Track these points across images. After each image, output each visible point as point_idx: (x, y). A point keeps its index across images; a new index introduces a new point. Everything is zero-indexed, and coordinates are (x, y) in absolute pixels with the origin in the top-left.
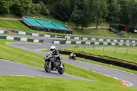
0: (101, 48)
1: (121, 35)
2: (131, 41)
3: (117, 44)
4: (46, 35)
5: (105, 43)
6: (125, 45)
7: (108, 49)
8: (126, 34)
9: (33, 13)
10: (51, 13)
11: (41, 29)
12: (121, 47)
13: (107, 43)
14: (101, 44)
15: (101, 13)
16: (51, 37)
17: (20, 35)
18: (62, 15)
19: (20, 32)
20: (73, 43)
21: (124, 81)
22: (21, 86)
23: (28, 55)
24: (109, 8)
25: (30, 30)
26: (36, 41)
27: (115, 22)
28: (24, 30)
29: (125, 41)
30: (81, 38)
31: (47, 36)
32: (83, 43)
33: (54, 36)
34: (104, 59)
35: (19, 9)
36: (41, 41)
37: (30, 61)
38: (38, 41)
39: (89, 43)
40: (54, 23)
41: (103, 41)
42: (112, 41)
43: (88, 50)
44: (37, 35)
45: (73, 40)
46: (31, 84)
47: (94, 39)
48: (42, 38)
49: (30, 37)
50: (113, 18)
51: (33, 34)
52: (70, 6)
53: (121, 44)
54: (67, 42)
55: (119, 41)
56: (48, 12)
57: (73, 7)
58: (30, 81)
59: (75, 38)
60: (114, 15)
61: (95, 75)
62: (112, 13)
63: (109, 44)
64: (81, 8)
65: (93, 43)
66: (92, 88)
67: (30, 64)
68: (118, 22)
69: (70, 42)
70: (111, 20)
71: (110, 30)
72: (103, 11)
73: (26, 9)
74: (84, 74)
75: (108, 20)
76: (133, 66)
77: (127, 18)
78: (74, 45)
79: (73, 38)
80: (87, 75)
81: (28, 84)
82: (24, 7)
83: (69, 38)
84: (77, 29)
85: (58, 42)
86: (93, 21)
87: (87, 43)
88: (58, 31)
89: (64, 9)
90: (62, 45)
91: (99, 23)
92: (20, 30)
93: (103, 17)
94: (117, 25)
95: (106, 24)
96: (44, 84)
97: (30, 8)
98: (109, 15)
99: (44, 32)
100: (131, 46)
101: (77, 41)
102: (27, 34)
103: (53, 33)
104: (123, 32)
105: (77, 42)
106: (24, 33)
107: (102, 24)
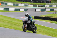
36: (26, 10)
38: (23, 10)
59: (53, 6)
69: (49, 10)
88: (40, 1)
90: (43, 12)
99: (28, 3)
105: (55, 10)
106: (12, 4)
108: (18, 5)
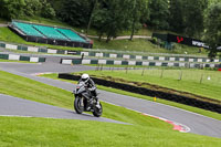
0: (139, 71)
1: (171, 50)
2: (187, 59)
3: (164, 64)
4: (49, 51)
5: (145, 63)
6: (177, 65)
7: (150, 72)
8: (179, 47)
9: (29, 15)
10: (59, 15)
11: (42, 41)
12: (171, 68)
13: (147, 63)
14: (139, 64)
15: (139, 14)
16: (58, 52)
17: (9, 50)
19: (8, 46)
20: (94, 62)
21: (176, 124)
23: (21, 82)
24: (151, 6)
25: (24, 42)
26: (34, 60)
27: (161, 29)
28: (13, 43)
29: (177, 59)
30: (106, 55)
31: (52, 52)
32: (110, 63)
33: (63, 52)
34: (143, 89)
35: (6, 9)
36: (42, 60)
37: (24, 93)
38: (36, 59)
39: (120, 62)
40: (62, 31)
41: (143, 60)
42: (157, 58)
43: (118, 74)
44: (36, 50)
45: (93, 58)
46: (25, 129)
47: (128, 57)
48: (44, 55)
49: (24, 54)
50: (158, 22)
51: (30, 49)
52: (88, 4)
53: (170, 64)
54: (83, 61)
55: (167, 58)
56: (53, 12)
57: (92, 5)
59: (97, 55)
61: (129, 115)
62: (157, 13)
63: (152, 64)
64: (105, 6)
66: (124, 135)
67: (24, 97)
68: (166, 29)
69: (89, 61)
70: (155, 25)
71: (153, 42)
72: (142, 11)
73: (18, 7)
74: (112, 113)
75: (149, 25)
76: (191, 100)
77: (181, 21)
78: (95, 66)
79: (93, 54)
80: (116, 114)
81: (20, 128)
82: (14, 6)
83: (86, 54)
84: (99, 40)
85: (70, 62)
86: (125, 27)
87: (115, 62)
88: (70, 44)
89: (79, 8)
90: (76, 66)
91: (134, 30)
92: (8, 42)
93: (141, 21)
94: (165, 33)
95: (146, 32)
97: (24, 7)
98: (151, 16)
99: (47, 46)
100: (187, 67)
101: (98, 61)
102: (19, 48)
103: (61, 47)
104: (173, 44)
105: (100, 62)
106: (15, 47)
107: (140, 32)
108: (26, 49)
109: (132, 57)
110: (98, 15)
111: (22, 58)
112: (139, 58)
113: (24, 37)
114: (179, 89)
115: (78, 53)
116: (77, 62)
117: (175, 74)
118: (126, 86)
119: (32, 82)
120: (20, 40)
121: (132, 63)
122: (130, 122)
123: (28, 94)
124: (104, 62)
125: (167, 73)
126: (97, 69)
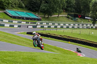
0: (62, 30)
1: (76, 21)
2: (83, 25)
3: (73, 27)
4: (22, 22)
5: (65, 27)
6: (79, 27)
7: (67, 31)
8: (79, 20)
9: (13, 7)
10: (26, 7)
11: (19, 18)
12: (76, 29)
13: (66, 27)
14: (62, 27)
15: (62, 5)
16: (26, 23)
18: (33, 7)
19: (4, 21)
22: (5, 58)
24: (67, 2)
25: (11, 19)
27: (71, 12)
28: (7, 19)
29: (79, 25)
30: (47, 24)
31: (24, 23)
32: (49, 27)
33: (28, 23)
34: (64, 38)
37: (11, 41)
38: (17, 26)
39: (54, 27)
40: (28, 14)
41: (63, 25)
42: (70, 25)
44: (17, 22)
45: (42, 25)
48: (20, 24)
49: (12, 24)
50: (70, 9)
51: (14, 22)
52: (39, 1)
53: (76, 27)
54: (37, 27)
55: (74, 25)
56: (24, 5)
57: (41, 2)
58: (11, 55)
60: (71, 7)
61: (58, 50)
62: (69, 5)
63: (68, 27)
64: (47, 2)
65: (56, 27)
67: (11, 43)
68: (74, 12)
69: (40, 26)
70: (68, 10)
71: (68, 17)
73: (8, 4)
74: (50, 49)
75: (66, 10)
76: (85, 42)
77: (80, 8)
79: (41, 23)
80: (52, 49)
82: (6, 3)
83: (39, 23)
84: (44, 17)
85: (31, 27)
86: (56, 11)
87: (52, 27)
89: (35, 3)
90: (34, 29)
92: (4, 19)
93: (63, 9)
95: (65, 13)
96: (22, 57)
97: (11, 3)
98: (67, 6)
99: (21, 20)
100: (83, 28)
101: (45, 26)
102: (9, 21)
103: (28, 21)
104: (77, 18)
107: (62, 13)
109: (59, 24)
110: (43, 6)
111: (11, 26)
112: (62, 24)
113: (11, 17)
114: (80, 38)
115: (35, 23)
116: (35, 27)
117: (78, 31)
118: (57, 37)
119: (15, 36)
120: (10, 18)
121: (59, 27)
122: (59, 53)
123: (13, 41)
124: (47, 27)
125: (74, 31)
126: (44, 30)
